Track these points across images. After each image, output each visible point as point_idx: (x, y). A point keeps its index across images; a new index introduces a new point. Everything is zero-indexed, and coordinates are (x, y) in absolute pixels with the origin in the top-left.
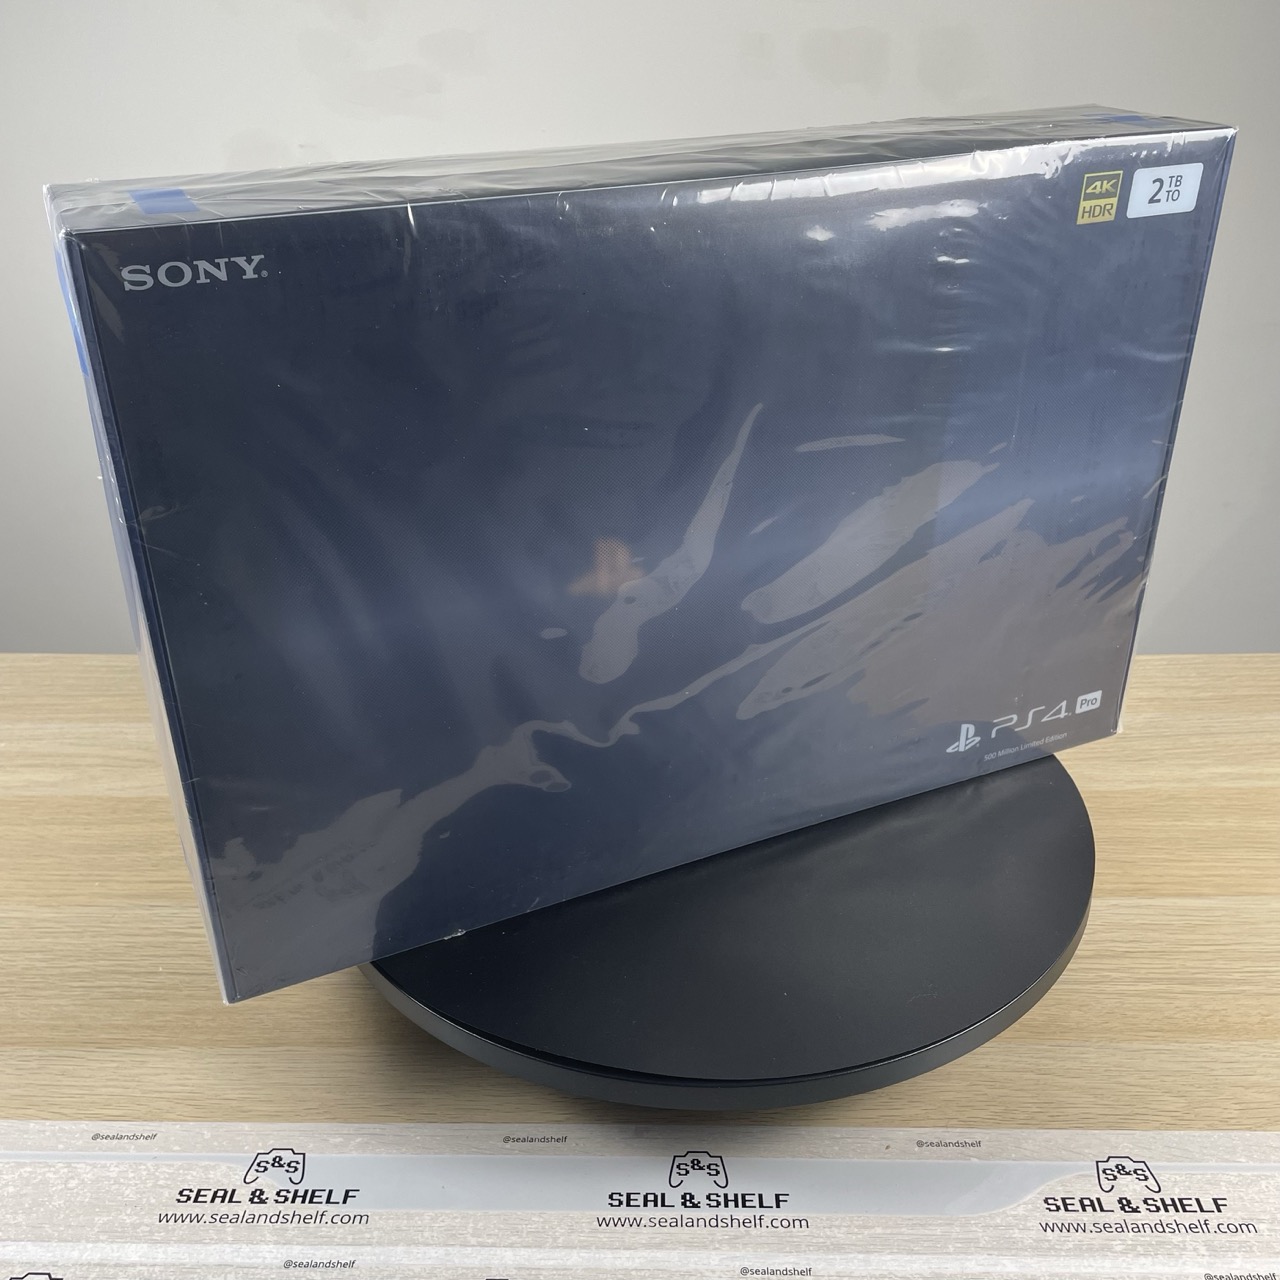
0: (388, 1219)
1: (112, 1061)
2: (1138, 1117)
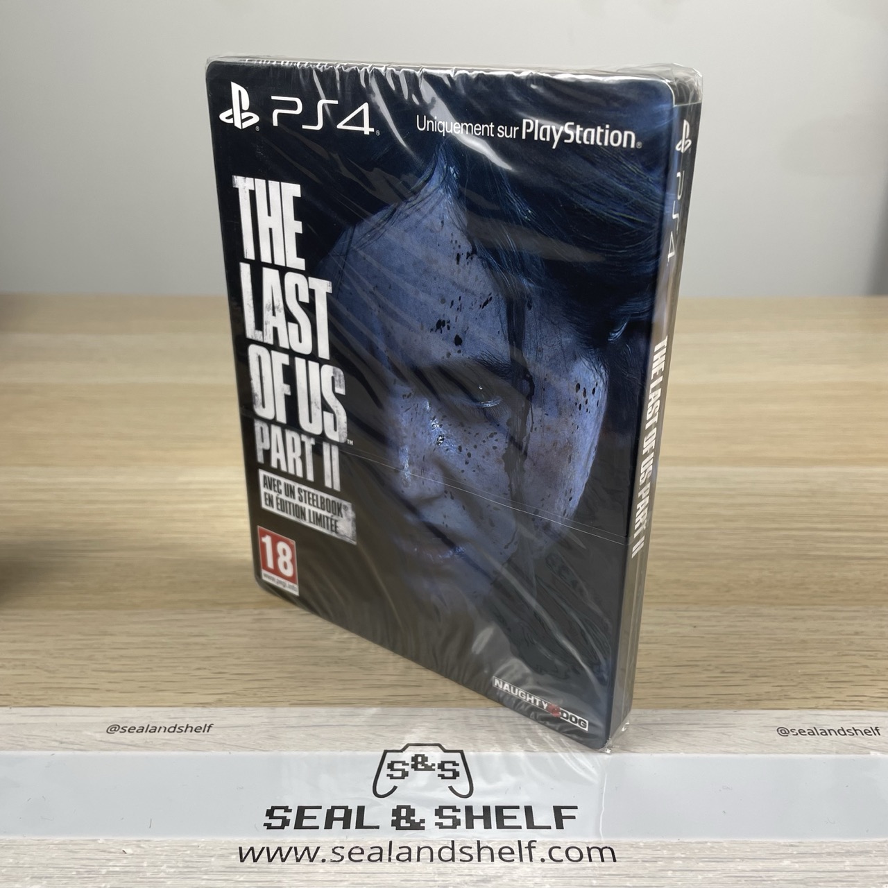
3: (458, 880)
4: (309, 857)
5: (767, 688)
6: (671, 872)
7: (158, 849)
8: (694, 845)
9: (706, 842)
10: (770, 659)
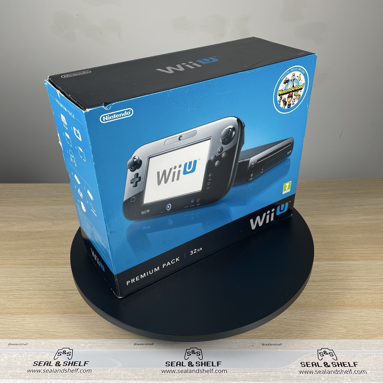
0: (97, 371)
1: (15, 319)
2: (331, 335)
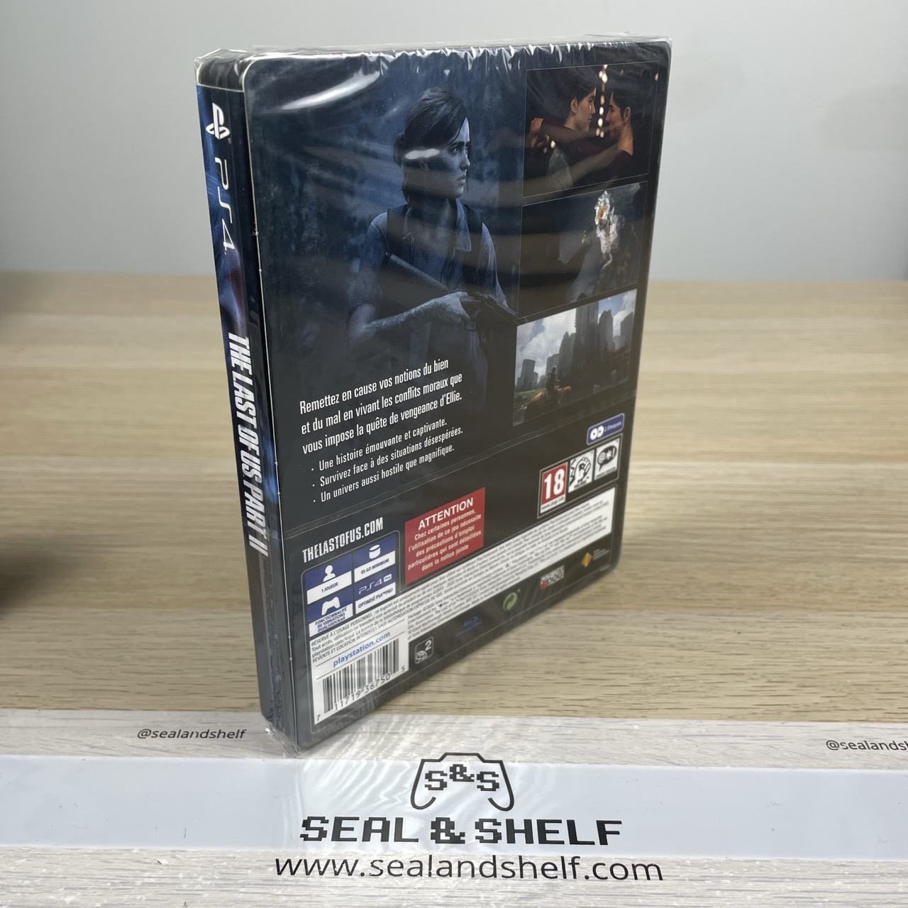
3: (501, 897)
4: (348, 870)
5: (816, 699)
6: (719, 892)
7: (194, 860)
8: (743, 863)
9: (755, 861)
10: (818, 668)
